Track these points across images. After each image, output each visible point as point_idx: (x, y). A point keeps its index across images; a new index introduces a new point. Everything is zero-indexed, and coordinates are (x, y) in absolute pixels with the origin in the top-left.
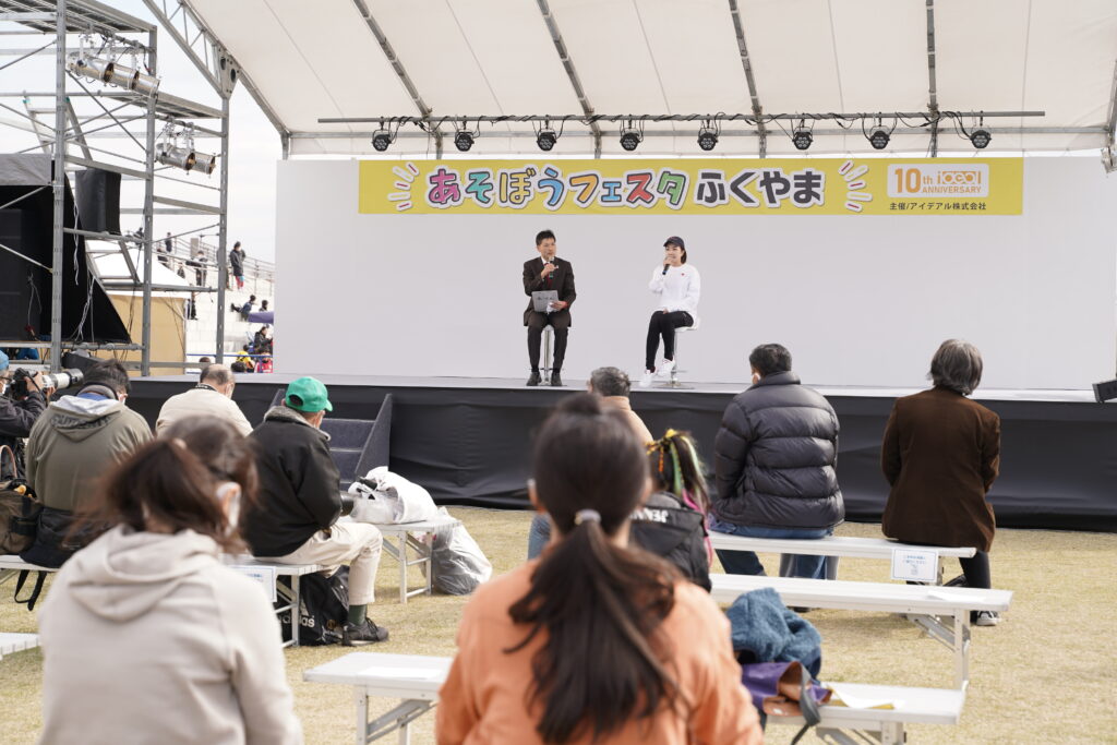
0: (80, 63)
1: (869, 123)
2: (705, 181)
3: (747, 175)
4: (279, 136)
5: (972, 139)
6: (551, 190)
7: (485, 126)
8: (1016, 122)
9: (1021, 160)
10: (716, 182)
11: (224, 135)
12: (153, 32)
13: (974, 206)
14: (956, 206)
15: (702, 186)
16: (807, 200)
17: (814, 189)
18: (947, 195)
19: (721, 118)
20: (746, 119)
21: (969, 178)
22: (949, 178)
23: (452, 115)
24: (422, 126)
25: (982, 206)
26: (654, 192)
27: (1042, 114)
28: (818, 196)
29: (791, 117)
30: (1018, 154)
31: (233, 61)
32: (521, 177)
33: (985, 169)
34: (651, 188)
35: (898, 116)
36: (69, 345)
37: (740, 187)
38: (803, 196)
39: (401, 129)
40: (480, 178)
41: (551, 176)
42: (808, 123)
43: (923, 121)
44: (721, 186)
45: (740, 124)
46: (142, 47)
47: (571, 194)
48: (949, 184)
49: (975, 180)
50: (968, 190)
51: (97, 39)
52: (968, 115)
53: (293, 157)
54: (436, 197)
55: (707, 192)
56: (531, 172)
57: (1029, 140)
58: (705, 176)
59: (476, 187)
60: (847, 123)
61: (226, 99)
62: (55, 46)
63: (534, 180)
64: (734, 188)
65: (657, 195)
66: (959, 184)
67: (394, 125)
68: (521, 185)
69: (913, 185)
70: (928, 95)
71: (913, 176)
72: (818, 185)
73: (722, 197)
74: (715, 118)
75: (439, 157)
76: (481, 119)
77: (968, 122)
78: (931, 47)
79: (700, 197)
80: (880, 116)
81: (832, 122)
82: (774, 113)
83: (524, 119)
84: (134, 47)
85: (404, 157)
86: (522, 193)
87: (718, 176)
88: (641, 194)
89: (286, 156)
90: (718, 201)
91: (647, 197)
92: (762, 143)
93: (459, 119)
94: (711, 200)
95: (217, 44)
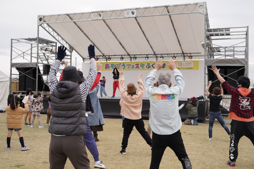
0: (42, 48)
1: (172, 55)
2: (148, 65)
3: (154, 64)
4: (82, 59)
5: (189, 57)
6: (124, 67)
7: (112, 57)
8: (197, 54)
9: (198, 61)
10: (149, 65)
11: (71, 59)
12: (56, 43)
13: (191, 68)
14: (188, 68)
15: (147, 66)
16: (164, 68)
17: (165, 66)
18: (186, 67)
19: (149, 55)
20: (153, 55)
21: (190, 64)
22: (187, 64)
23: (107, 55)
24: (103, 57)
25: (192, 68)
26: (139, 67)
27: (201, 53)
28: (165, 67)
29: (160, 54)
30: (198, 60)
31: (72, 47)
32: (119, 65)
33: (192, 62)
34: (139, 66)
35: (177, 54)
36: (39, 92)
37: (153, 66)
38: (163, 67)
39: (100, 57)
40: (113, 65)
41: (124, 64)
42: (163, 55)
43: (181, 55)
44: (150, 66)
45: (152, 56)
46: (54, 46)
47: (127, 67)
48: (187, 65)
49: (191, 64)
50: (190, 66)
51: (45, 45)
52: (188, 53)
53: (85, 62)
54: (106, 68)
55: (148, 67)
56: (120, 64)
57: (200, 57)
58: (147, 64)
59: (112, 66)
60: (169, 55)
61: (71, 53)
62: (37, 46)
63: (121, 65)
64: (152, 66)
65: (140, 67)
66: (188, 65)
67: (99, 57)
68: (119, 66)
69: (181, 65)
70: (181, 51)
71: (181, 64)
72: (165, 65)
73: (150, 67)
74: (148, 55)
75: (107, 62)
76: (112, 55)
77: (188, 55)
78: (179, 43)
79: (147, 67)
80: (174, 54)
81: (166, 55)
82: (157, 54)
83: (118, 55)
84: (53, 46)
85: (101, 62)
86: (119, 67)
87: (149, 64)
88: (137, 67)
89: (84, 62)
90: (150, 68)
91: (138, 67)
92: (157, 59)
93: (108, 56)
94: (148, 68)
95: (69, 45)
